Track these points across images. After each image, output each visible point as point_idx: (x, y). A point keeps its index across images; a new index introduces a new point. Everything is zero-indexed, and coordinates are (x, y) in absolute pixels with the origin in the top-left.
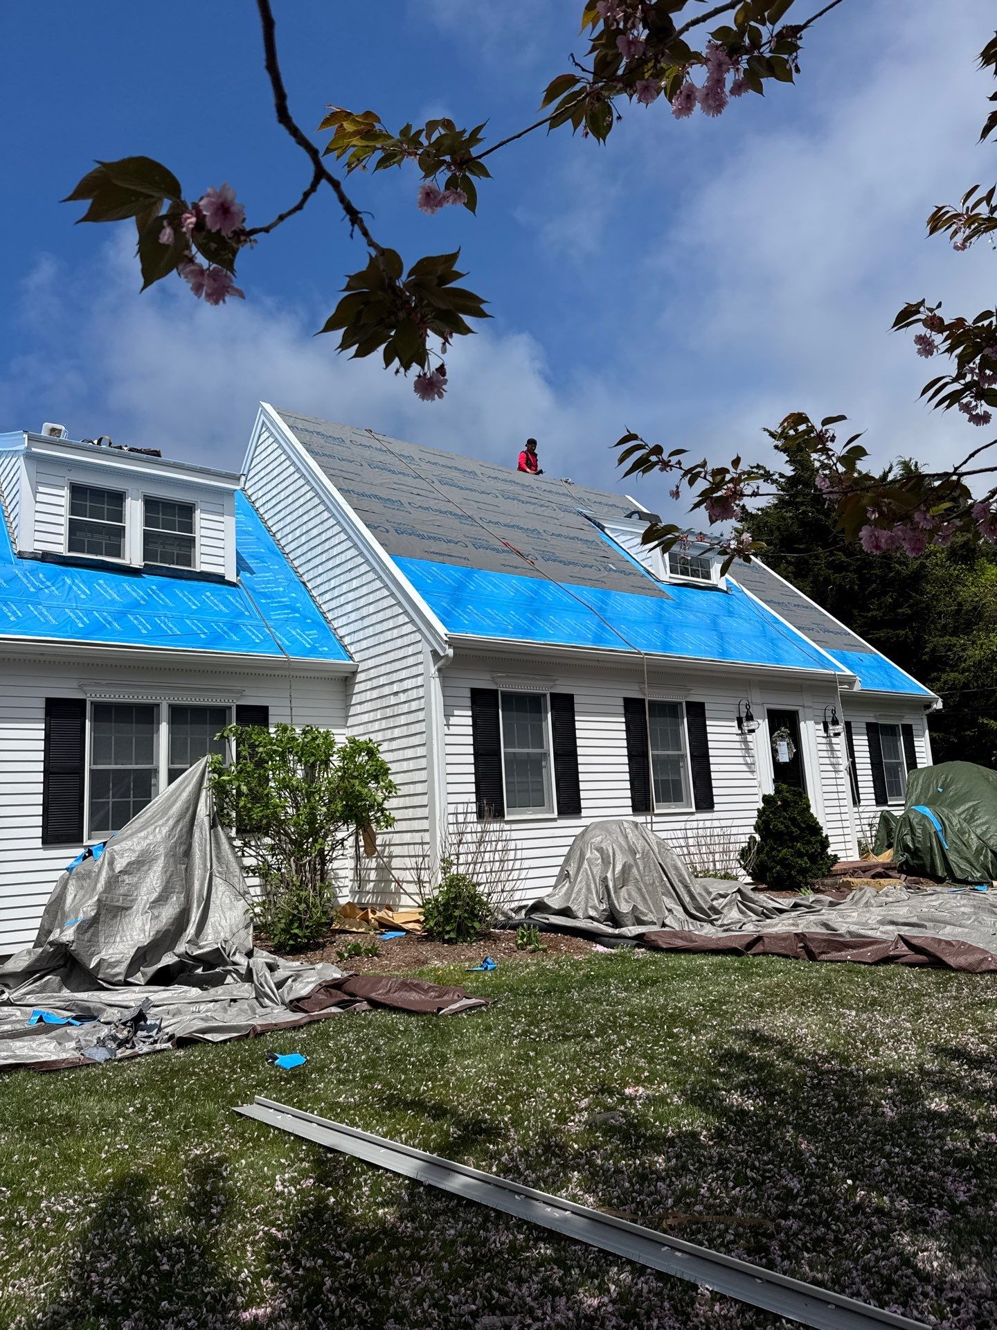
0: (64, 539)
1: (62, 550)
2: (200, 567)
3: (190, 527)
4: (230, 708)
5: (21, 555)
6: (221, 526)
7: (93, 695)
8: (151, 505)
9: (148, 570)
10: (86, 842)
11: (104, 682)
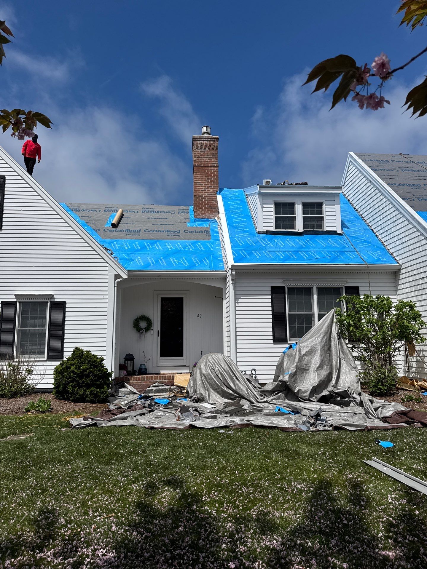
0: (273, 225)
1: (273, 229)
2: (326, 229)
3: (321, 212)
4: (342, 288)
5: (259, 233)
6: (334, 210)
7: (288, 285)
8: (305, 205)
9: (305, 233)
10: (289, 342)
11: (291, 279)
